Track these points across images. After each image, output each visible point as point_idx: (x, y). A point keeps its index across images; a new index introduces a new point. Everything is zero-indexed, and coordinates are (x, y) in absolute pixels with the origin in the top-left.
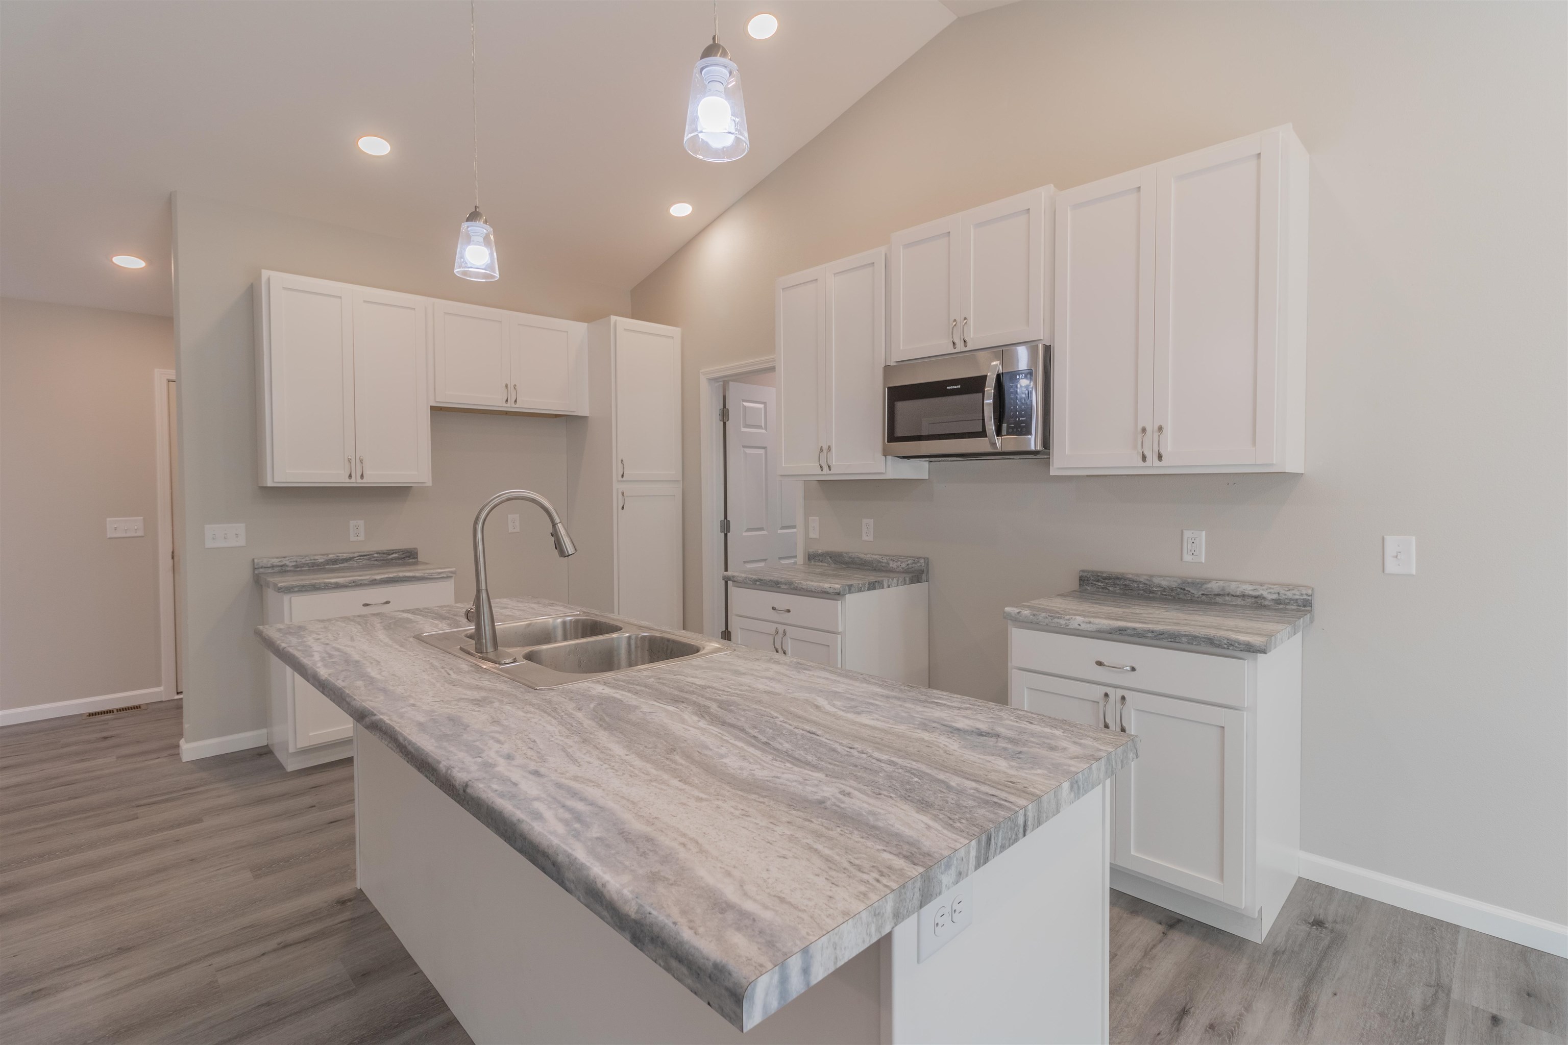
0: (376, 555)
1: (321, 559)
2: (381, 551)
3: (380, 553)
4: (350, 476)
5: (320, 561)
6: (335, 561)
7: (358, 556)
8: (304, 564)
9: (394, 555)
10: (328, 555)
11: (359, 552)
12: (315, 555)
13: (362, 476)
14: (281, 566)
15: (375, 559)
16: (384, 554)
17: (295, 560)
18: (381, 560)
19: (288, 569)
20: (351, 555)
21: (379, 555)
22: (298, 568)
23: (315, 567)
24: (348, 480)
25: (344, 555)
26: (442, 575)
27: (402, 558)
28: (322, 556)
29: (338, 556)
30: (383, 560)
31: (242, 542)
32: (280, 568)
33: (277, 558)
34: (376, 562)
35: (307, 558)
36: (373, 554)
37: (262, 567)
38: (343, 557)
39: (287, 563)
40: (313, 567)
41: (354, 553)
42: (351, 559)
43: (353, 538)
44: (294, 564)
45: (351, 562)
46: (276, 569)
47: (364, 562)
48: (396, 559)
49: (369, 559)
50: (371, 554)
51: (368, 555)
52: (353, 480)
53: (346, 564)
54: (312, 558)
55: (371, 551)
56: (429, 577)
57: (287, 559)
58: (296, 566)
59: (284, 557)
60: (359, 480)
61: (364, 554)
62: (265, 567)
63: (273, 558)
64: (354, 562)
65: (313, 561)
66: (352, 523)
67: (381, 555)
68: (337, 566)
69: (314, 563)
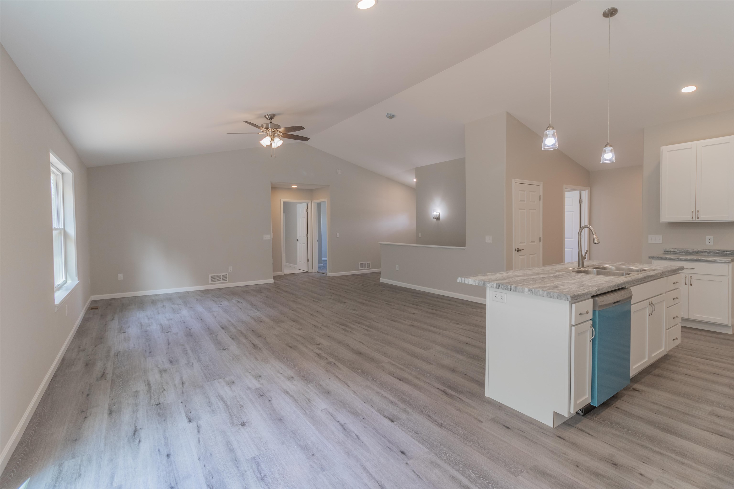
0: (718, 251)
1: (691, 251)
2: (721, 250)
3: (720, 251)
4: (692, 218)
5: (690, 251)
6: (697, 252)
7: (708, 251)
8: (683, 252)
9: (727, 252)
10: (694, 249)
11: (709, 250)
12: (688, 249)
13: (698, 218)
14: (674, 252)
15: (717, 253)
16: (722, 251)
17: (679, 250)
18: (720, 254)
19: (677, 253)
20: (705, 251)
21: (719, 251)
22: (681, 253)
23: (688, 253)
24: (692, 220)
25: (702, 250)
26: (722, 261)
27: (732, 254)
28: (691, 250)
29: (698, 250)
30: (721, 254)
31: (661, 242)
32: (673, 252)
33: (673, 248)
34: (717, 255)
35: (684, 250)
36: (716, 251)
37: (666, 251)
38: (701, 251)
39: (676, 251)
40: (687, 253)
41: (706, 250)
42: (704, 252)
43: (707, 243)
44: (679, 251)
45: (705, 253)
46: (672, 253)
47: (711, 254)
48: (728, 254)
49: (714, 253)
50: (715, 251)
51: (714, 251)
52: (694, 219)
53: (702, 254)
54: (687, 250)
55: (715, 250)
56: (714, 261)
57: (676, 249)
58: (680, 252)
59: (675, 249)
60: (697, 219)
61: (711, 250)
62: (668, 251)
63: (671, 248)
64: (706, 253)
65: (687, 251)
66: (707, 237)
67: (720, 252)
68: (698, 254)
69: (688, 252)
